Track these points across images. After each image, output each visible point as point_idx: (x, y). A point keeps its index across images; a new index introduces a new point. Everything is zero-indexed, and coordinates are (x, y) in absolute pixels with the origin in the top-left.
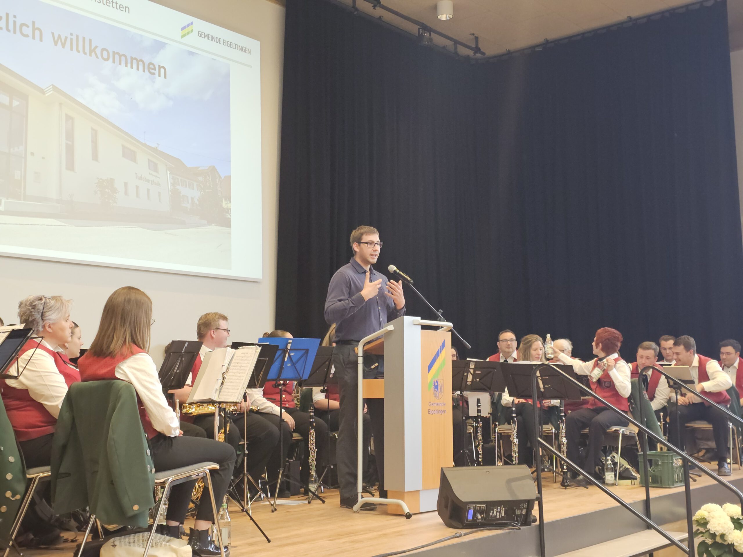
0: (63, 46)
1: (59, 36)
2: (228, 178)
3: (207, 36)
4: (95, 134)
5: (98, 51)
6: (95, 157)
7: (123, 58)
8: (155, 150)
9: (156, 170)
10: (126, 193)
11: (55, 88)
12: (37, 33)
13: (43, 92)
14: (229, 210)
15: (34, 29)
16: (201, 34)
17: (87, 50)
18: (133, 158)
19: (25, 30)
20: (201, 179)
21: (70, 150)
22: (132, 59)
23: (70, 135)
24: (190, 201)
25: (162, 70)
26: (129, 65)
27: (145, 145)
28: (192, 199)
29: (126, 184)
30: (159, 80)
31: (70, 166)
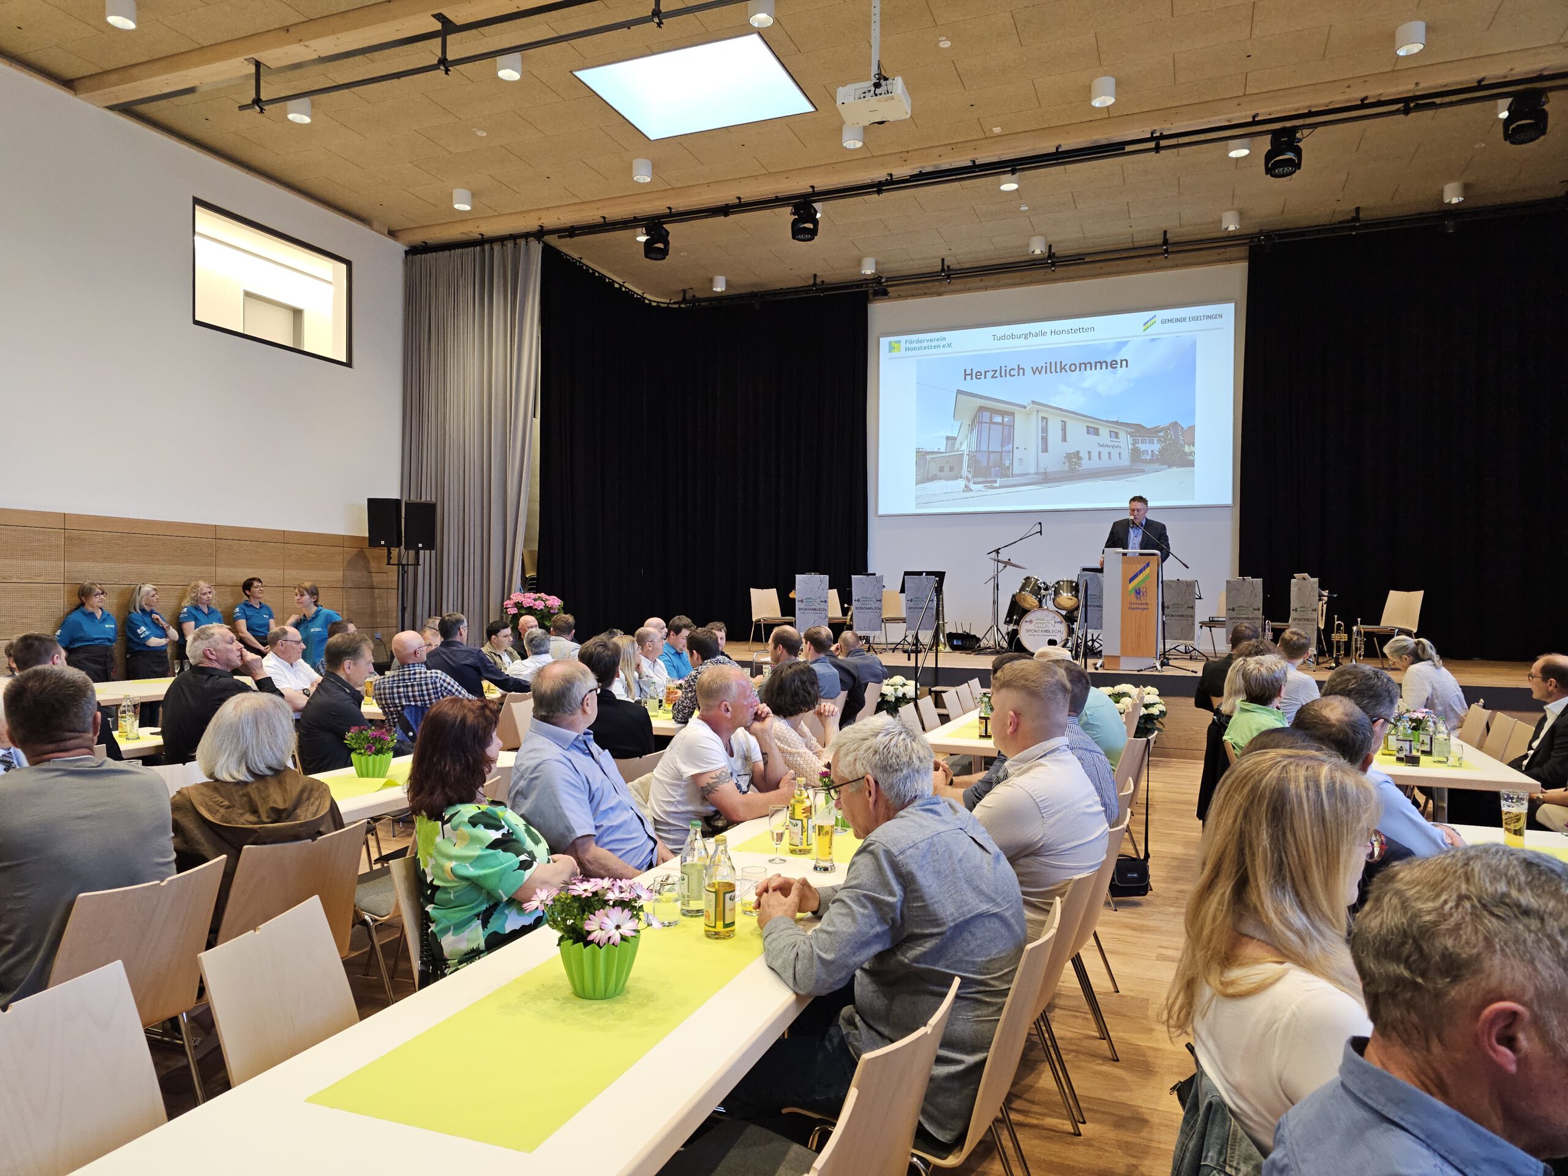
0: (1040, 373)
1: (1037, 368)
2: (1192, 428)
3: (1171, 321)
4: (1064, 424)
5: (1067, 368)
6: (1064, 439)
7: (1088, 365)
8: (1117, 423)
9: (1117, 437)
10: (1090, 459)
11: (1034, 402)
12: (1021, 371)
13: (1025, 407)
14: (1192, 453)
15: (1019, 369)
16: (1164, 322)
17: (1058, 370)
18: (1096, 432)
19: (1013, 373)
20: (1161, 434)
21: (1045, 439)
22: (1096, 363)
23: (1045, 430)
24: (1150, 453)
25: (1124, 363)
26: (1093, 368)
27: (1107, 421)
28: (1152, 451)
29: (1089, 452)
30: (1120, 371)
31: (1045, 450)
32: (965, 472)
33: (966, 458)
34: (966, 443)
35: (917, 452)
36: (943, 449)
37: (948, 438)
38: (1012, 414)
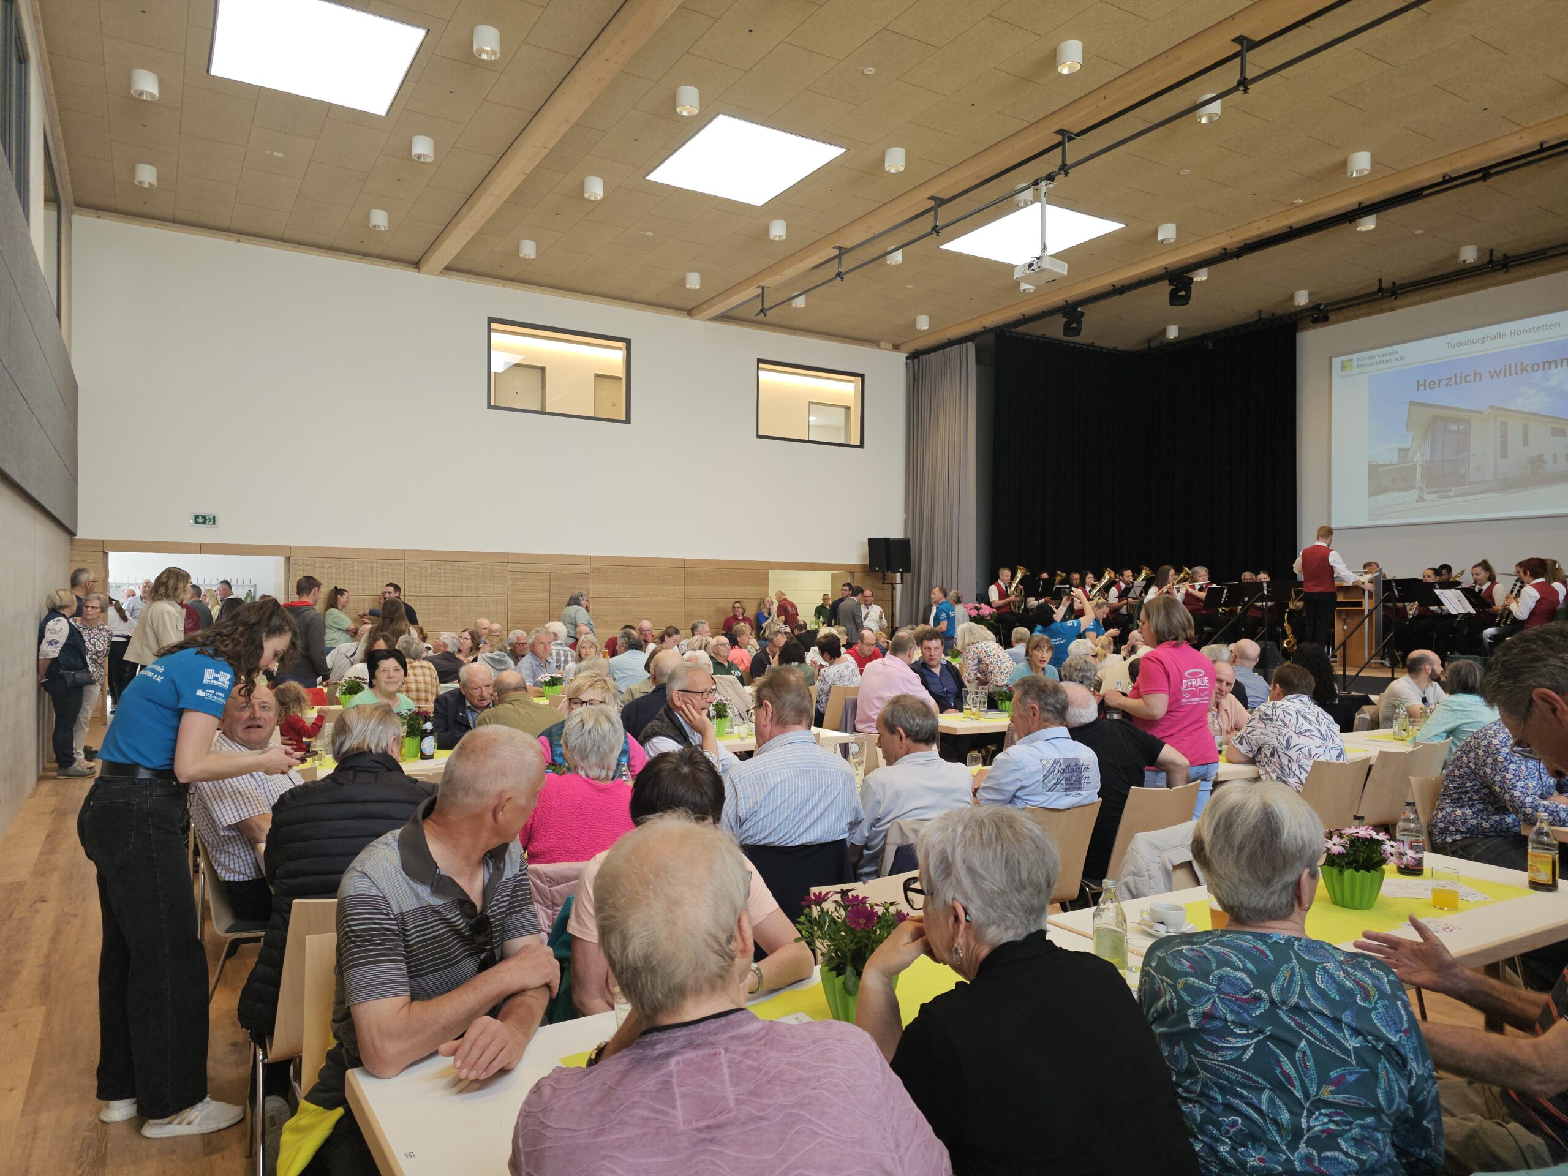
0: (1498, 376)
1: (1495, 372)
4: (1525, 428)
5: (1529, 368)
6: (1526, 442)
7: (1553, 364)
10: (1555, 462)
11: (1491, 407)
12: (1478, 377)
13: (1482, 413)
15: (1475, 375)
17: (1519, 371)
18: (1562, 433)
21: (1504, 445)
22: (1562, 360)
23: (1504, 435)
26: (1559, 366)
29: (1554, 455)
31: (1504, 454)
32: (1418, 481)
33: (1419, 469)
34: (1419, 453)
35: (1370, 466)
36: (1395, 461)
37: (1401, 450)
38: (1467, 421)
